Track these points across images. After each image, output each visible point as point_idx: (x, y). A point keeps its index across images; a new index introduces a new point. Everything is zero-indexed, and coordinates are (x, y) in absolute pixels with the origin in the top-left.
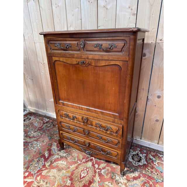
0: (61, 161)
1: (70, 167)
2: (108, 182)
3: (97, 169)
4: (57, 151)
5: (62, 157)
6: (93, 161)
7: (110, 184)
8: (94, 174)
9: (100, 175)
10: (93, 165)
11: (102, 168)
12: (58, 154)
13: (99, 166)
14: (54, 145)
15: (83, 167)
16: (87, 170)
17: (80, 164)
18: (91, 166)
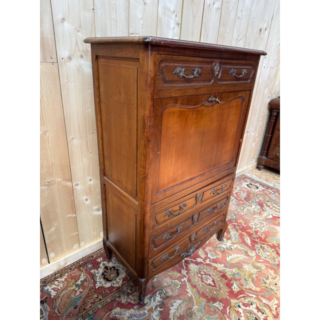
0: (171, 308)
1: (190, 296)
2: (227, 258)
3: (205, 262)
4: (141, 312)
5: (162, 305)
6: (190, 261)
7: (230, 256)
8: (211, 267)
9: (215, 261)
10: (197, 263)
11: (205, 255)
12: (151, 310)
13: (201, 258)
14: (120, 314)
15: (196, 277)
16: (203, 273)
17: (189, 280)
18: (197, 267)
